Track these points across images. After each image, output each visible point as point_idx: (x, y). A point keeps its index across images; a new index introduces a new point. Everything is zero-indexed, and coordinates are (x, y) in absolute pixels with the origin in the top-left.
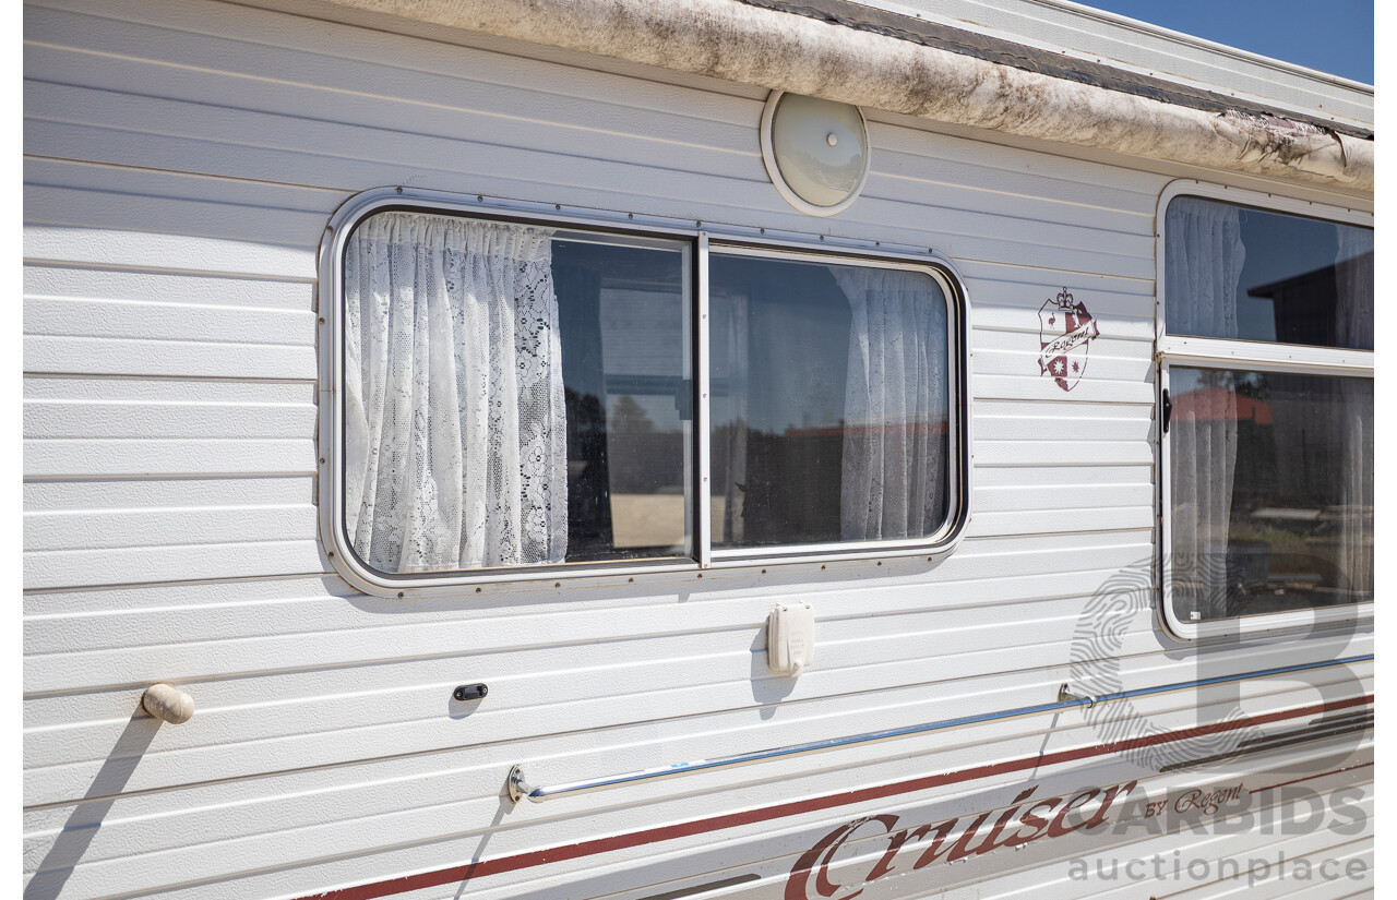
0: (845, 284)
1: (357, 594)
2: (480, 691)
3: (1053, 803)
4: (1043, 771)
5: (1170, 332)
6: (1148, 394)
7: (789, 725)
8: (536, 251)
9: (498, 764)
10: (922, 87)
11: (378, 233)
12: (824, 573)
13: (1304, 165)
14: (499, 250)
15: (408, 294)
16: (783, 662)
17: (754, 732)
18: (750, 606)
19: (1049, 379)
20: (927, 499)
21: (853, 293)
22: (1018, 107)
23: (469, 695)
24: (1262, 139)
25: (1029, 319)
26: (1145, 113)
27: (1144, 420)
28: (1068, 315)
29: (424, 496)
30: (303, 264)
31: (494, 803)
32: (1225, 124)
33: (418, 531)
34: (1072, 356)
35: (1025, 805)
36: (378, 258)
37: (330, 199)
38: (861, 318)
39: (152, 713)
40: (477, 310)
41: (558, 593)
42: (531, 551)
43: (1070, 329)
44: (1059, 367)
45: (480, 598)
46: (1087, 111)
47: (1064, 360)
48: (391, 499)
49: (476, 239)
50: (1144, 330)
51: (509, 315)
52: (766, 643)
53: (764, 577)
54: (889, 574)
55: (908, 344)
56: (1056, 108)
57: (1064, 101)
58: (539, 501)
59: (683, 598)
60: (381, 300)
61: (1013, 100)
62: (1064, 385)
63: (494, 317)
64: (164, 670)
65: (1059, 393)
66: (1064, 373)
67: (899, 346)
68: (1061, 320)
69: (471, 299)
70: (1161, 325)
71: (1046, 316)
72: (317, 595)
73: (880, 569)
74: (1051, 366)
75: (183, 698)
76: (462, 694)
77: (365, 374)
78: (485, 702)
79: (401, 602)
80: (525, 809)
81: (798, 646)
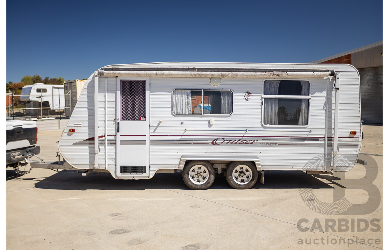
0: (221, 92)
1: (174, 115)
2: (183, 123)
3: (245, 141)
4: (243, 137)
5: (264, 94)
6: (261, 101)
7: (211, 129)
8: (189, 91)
9: (185, 128)
10: (222, 75)
11: (176, 91)
12: (216, 117)
13: (281, 76)
14: (186, 92)
15: (178, 95)
16: (210, 123)
17: (208, 129)
18: (208, 119)
19: (245, 100)
20: (229, 111)
21: (221, 93)
22: (235, 76)
23: (182, 123)
24: (272, 74)
25: (243, 94)
26: (253, 74)
27: (260, 104)
28: (248, 94)
29: (179, 109)
30: (170, 94)
31: (184, 131)
32: (265, 74)
33: (179, 112)
34: (248, 98)
35: (241, 140)
36: (176, 93)
37: (172, 89)
38: (222, 95)
39: (160, 122)
40: (184, 96)
41: (189, 117)
42: (189, 114)
43: (248, 95)
44: (246, 99)
45: (183, 116)
46: (244, 75)
47: (247, 98)
48: (177, 109)
49: (183, 91)
50: (260, 95)
51: (186, 96)
52: (209, 122)
53: (209, 117)
54: (223, 117)
55: (227, 97)
56: (239, 75)
57: (240, 74)
58: (190, 110)
59: (201, 118)
60: (176, 96)
61: (234, 75)
62: (247, 100)
63: (185, 96)
64: (161, 119)
65: (247, 101)
66: (247, 99)
67: (226, 97)
68: (247, 94)
69: (183, 95)
70: (263, 94)
71: (245, 94)
72: (171, 115)
73: (222, 117)
74: (245, 99)
75: (161, 121)
76: (181, 123)
77: (175, 101)
78: (183, 124)
79: (177, 116)
80: (187, 132)
81: (211, 123)
